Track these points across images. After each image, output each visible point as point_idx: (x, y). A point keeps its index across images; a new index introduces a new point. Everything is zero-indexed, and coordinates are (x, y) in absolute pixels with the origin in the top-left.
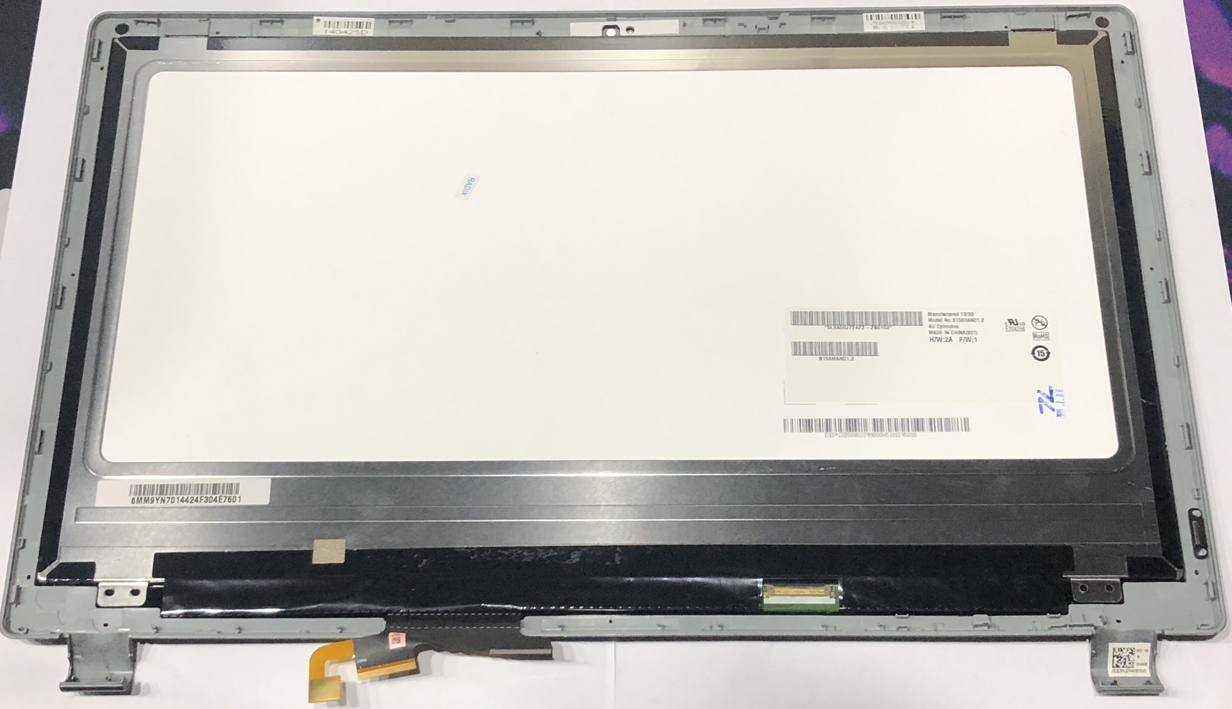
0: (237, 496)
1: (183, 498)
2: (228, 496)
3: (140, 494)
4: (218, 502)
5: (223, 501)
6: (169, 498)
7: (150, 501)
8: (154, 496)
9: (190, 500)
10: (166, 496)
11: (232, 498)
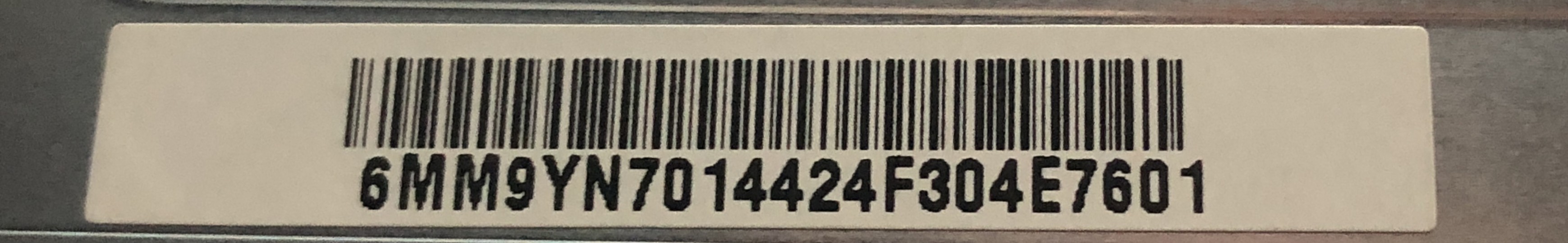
0: (1175, 160)
1: (755, 169)
2: (1103, 158)
3: (423, 138)
4: (1025, 205)
5: (1065, 196)
6: (650, 165)
7: (504, 192)
8: (536, 154)
9: (808, 185)
10: (627, 155)
11: (1134, 178)
